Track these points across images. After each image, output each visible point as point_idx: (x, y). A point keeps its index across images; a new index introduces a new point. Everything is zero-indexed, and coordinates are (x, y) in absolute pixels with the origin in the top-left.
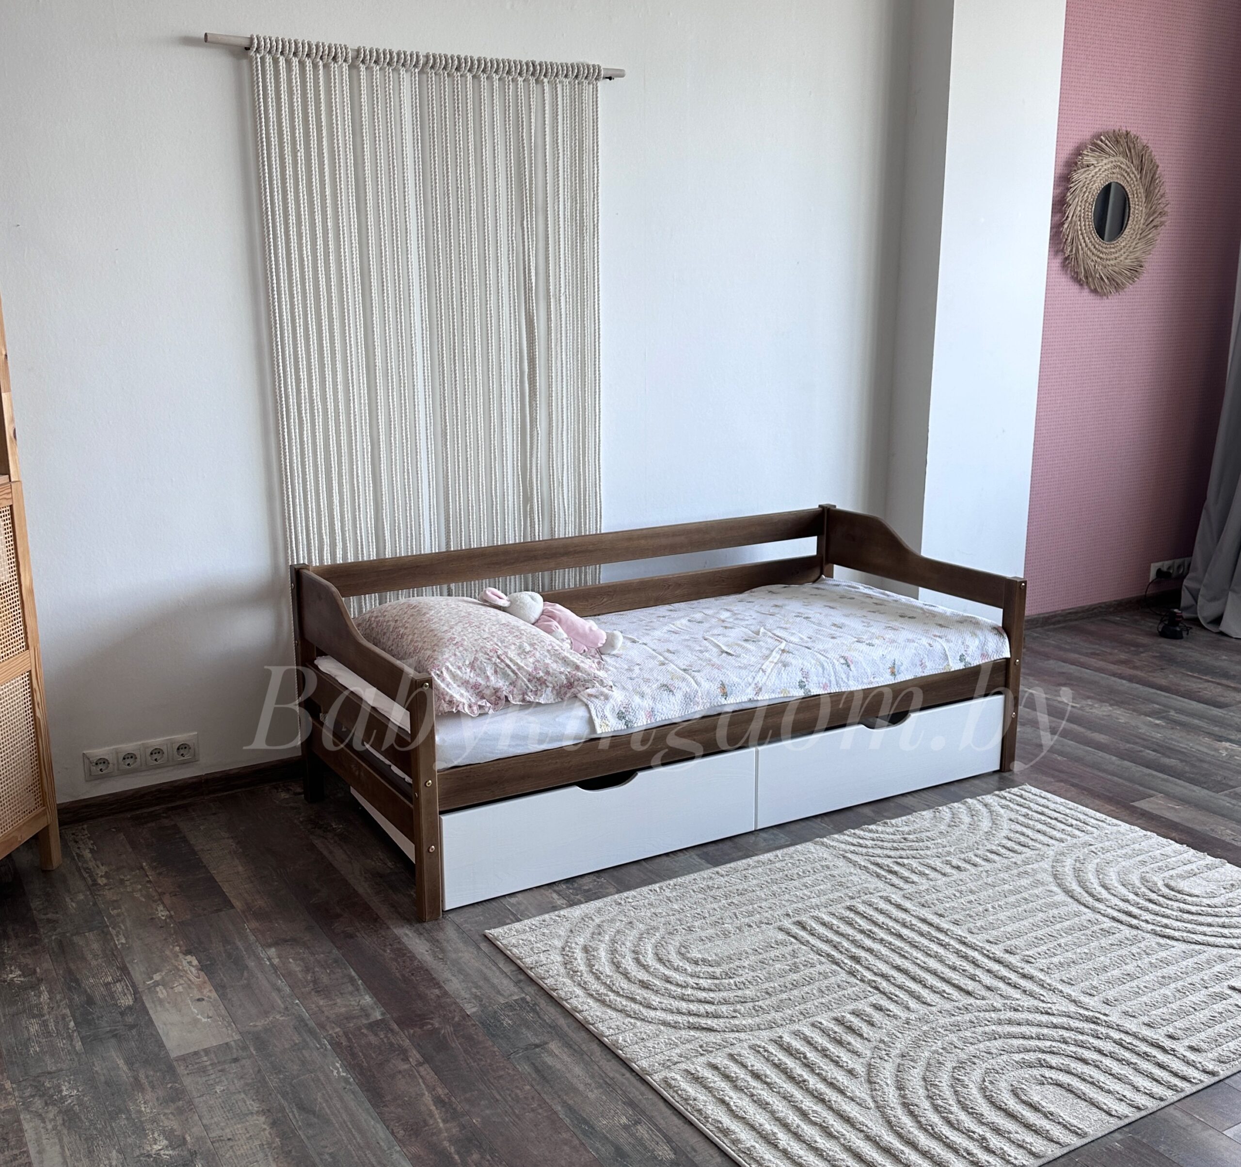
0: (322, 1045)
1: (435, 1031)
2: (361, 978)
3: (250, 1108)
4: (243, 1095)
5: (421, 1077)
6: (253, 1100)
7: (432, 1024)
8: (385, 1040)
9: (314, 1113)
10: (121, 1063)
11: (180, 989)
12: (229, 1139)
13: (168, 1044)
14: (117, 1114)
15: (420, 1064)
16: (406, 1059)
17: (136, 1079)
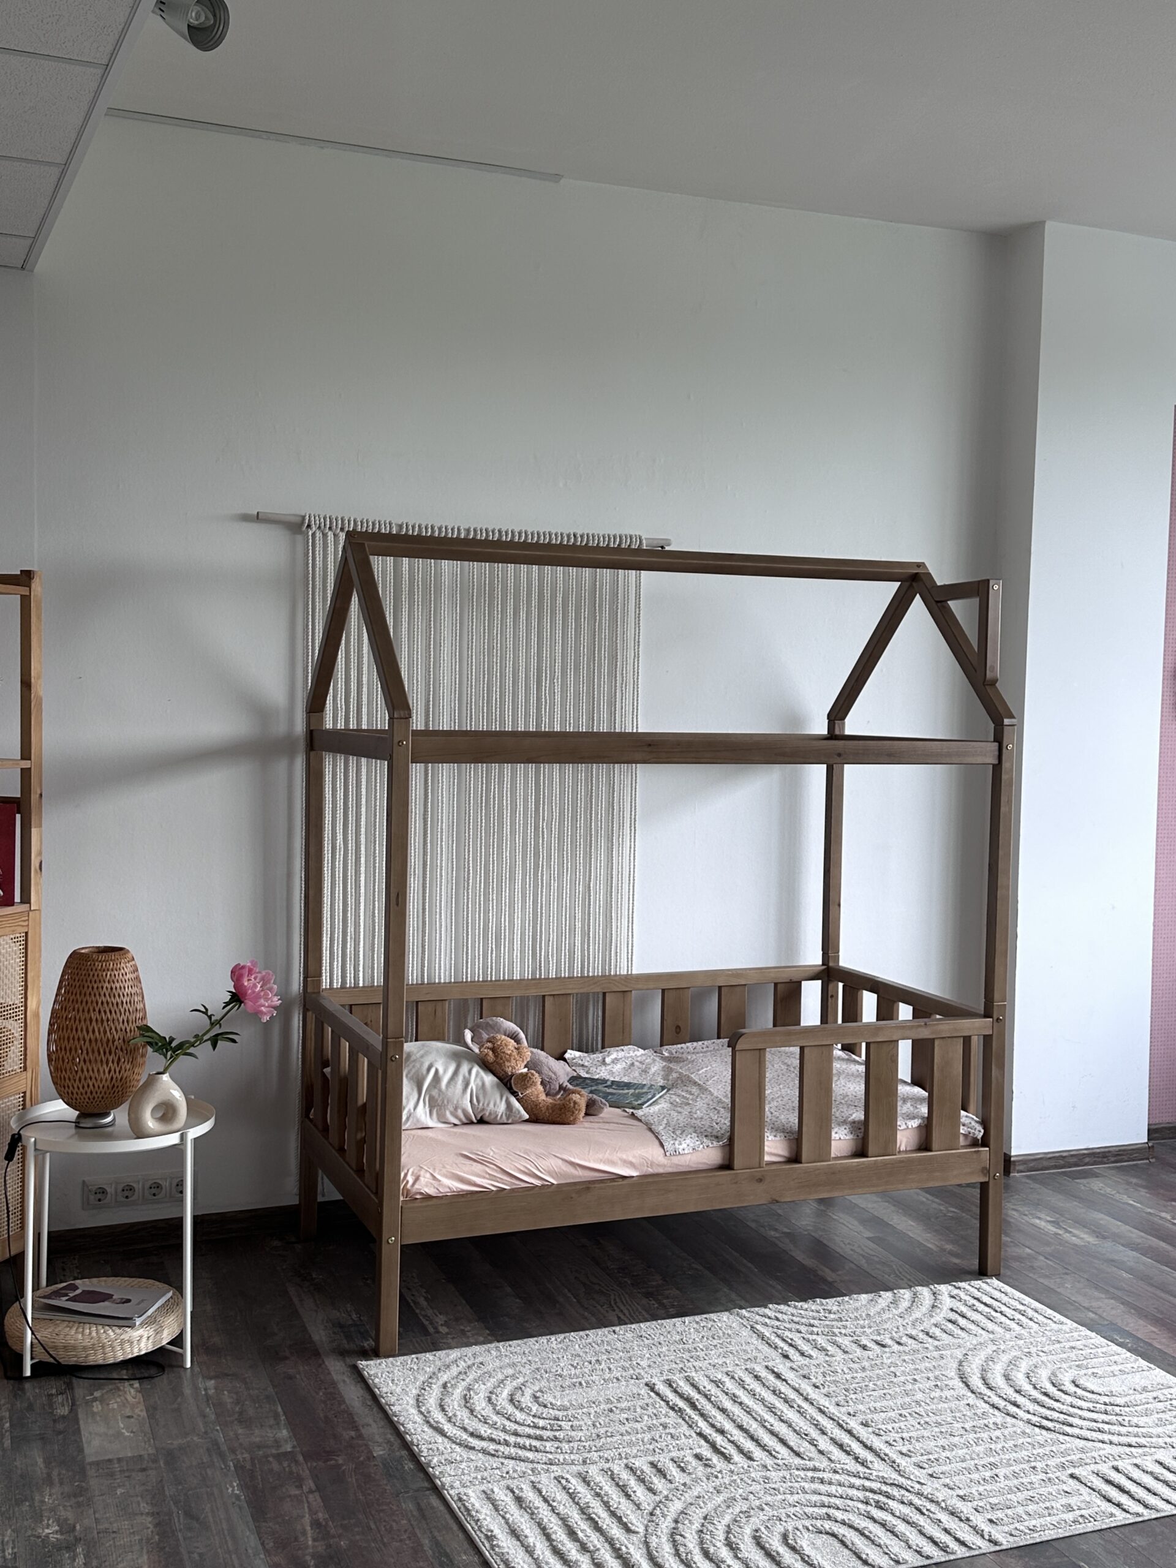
0: (227, 1466)
1: (339, 1466)
2: (285, 1413)
3: (142, 1509)
4: (139, 1498)
5: (308, 1502)
6: (147, 1504)
7: (336, 1460)
8: (287, 1469)
9: (197, 1520)
10: (40, 1461)
11: (115, 1406)
12: (114, 1532)
13: (87, 1450)
14: (22, 1502)
15: (311, 1492)
16: (300, 1487)
17: (49, 1475)
